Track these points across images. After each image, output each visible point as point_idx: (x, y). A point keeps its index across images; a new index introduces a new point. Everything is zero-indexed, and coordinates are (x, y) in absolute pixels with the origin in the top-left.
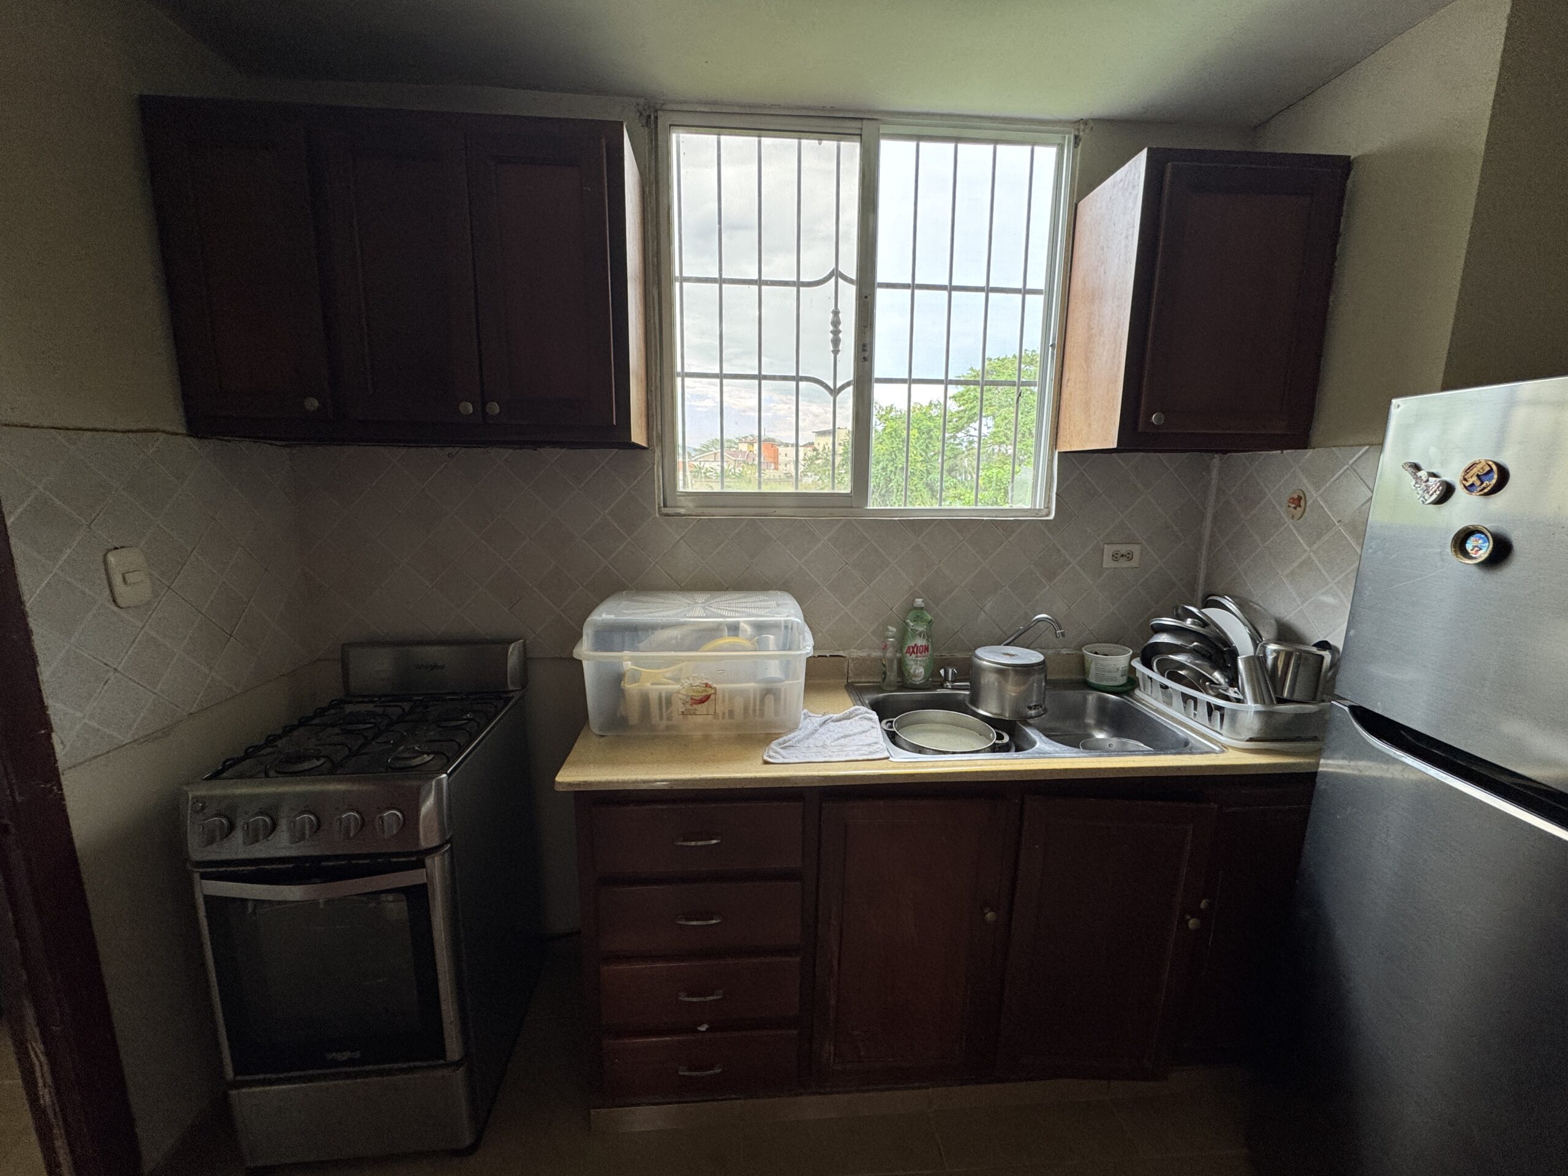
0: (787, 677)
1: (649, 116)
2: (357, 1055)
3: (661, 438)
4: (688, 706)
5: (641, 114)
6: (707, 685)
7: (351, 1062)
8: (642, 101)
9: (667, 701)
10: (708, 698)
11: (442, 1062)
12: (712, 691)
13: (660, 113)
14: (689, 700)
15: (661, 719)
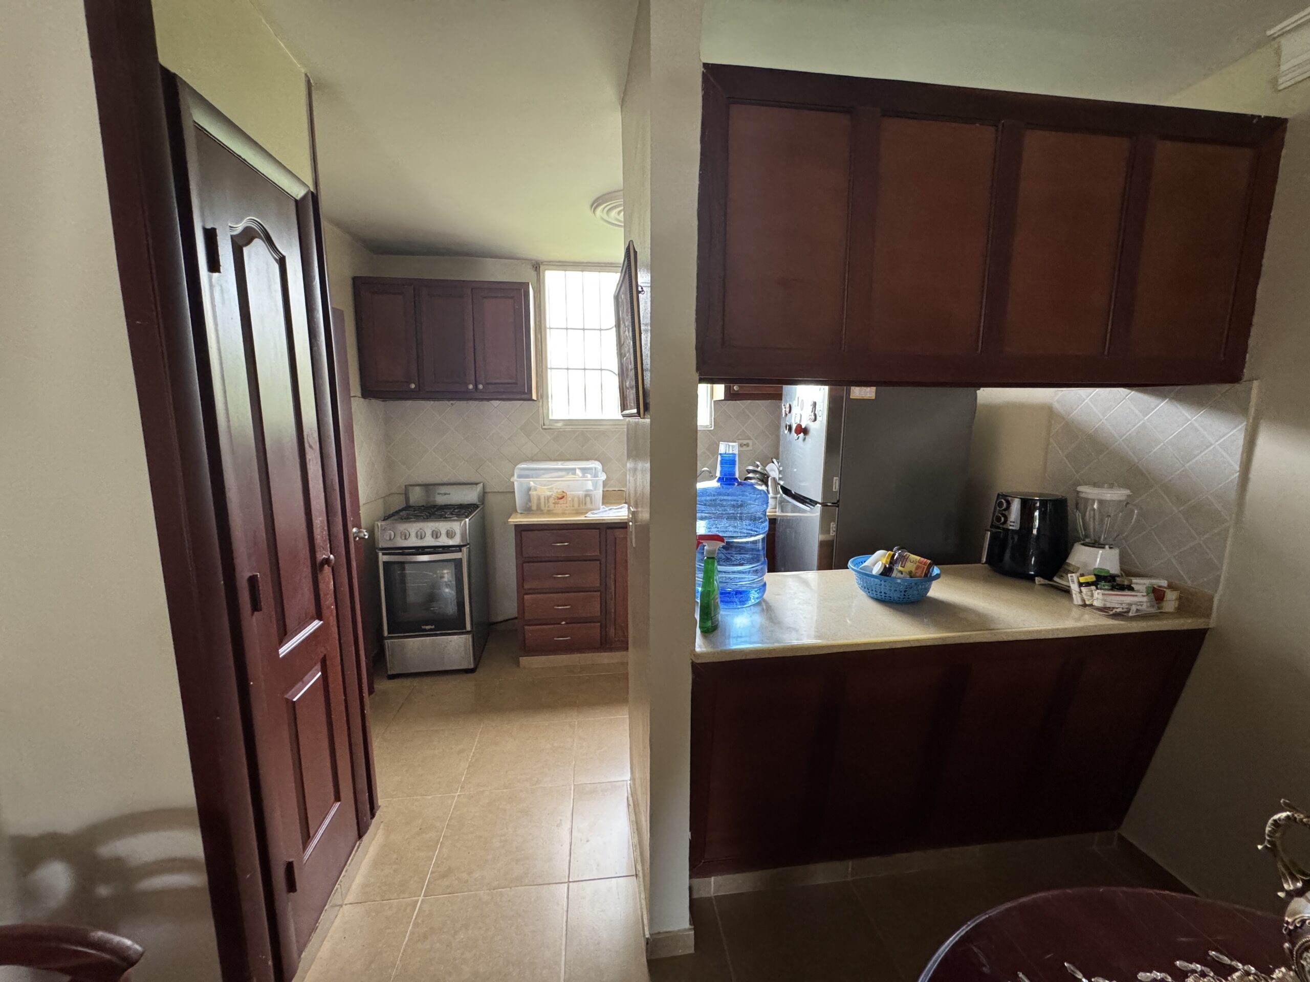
0: (595, 490)
1: (537, 267)
2: (433, 627)
3: (542, 397)
4: (556, 500)
5: (533, 267)
6: (563, 492)
7: (431, 630)
8: (533, 262)
9: (548, 498)
10: (563, 497)
11: (464, 631)
12: (564, 494)
13: (541, 266)
14: (556, 498)
15: (545, 507)
